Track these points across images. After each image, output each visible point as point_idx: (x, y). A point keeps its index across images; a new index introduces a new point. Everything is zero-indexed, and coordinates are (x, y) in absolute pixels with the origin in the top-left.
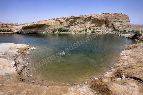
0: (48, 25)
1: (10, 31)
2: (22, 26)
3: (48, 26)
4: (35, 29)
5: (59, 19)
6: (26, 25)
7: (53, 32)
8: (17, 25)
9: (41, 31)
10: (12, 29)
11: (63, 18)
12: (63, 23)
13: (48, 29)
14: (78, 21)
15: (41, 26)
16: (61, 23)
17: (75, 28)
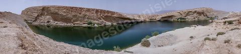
2: (161, 17)
6: (164, 16)
7: (178, 20)
10: (156, 19)
11: (182, 11)
14: (190, 13)
15: (171, 17)
16: (181, 14)
17: (189, 17)
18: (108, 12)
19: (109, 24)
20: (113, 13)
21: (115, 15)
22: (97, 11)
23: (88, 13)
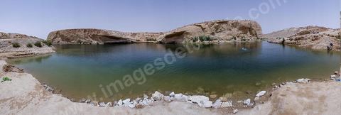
1: (155, 40)
2: (165, 35)
3: (187, 33)
4: (174, 38)
5: (201, 23)
6: (168, 34)
7: (194, 41)
8: (161, 33)
9: (180, 40)
10: (157, 39)
11: (205, 22)
12: (205, 29)
13: (187, 38)
15: (180, 35)
16: (203, 29)
18: (95, 30)
19: (95, 42)
20: (99, 31)
21: (101, 34)
22: (85, 31)
23: (79, 34)
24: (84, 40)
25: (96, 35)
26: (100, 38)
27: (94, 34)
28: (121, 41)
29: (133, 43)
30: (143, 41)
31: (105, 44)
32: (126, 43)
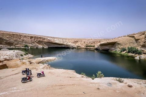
0: (119, 43)
1: (94, 46)
4: (109, 46)
5: (134, 34)
8: (99, 42)
9: (113, 48)
12: (139, 40)
16: (137, 40)
20: (44, 39)
21: (45, 41)
22: (32, 37)
23: (25, 39)
24: (31, 45)
25: (42, 41)
26: (45, 43)
27: (40, 40)
28: (63, 46)
29: (73, 48)
30: (83, 47)
31: (49, 48)
32: (67, 48)
